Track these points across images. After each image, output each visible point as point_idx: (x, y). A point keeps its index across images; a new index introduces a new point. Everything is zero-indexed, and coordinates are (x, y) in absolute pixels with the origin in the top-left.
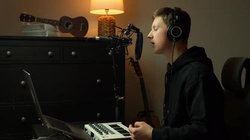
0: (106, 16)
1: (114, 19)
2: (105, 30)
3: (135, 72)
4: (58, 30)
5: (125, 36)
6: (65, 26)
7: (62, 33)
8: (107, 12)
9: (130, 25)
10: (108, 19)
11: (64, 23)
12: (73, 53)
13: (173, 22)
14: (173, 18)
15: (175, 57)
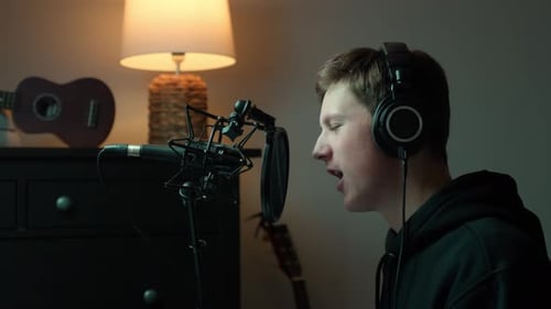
0: (176, 77)
1: (204, 84)
2: (173, 121)
3: (274, 260)
4: (11, 125)
5: (227, 142)
6: (35, 110)
7: (25, 135)
8: (178, 63)
9: (243, 103)
10: (182, 85)
11: (32, 100)
12: (60, 201)
13: (388, 92)
14: (387, 80)
15: (412, 207)
